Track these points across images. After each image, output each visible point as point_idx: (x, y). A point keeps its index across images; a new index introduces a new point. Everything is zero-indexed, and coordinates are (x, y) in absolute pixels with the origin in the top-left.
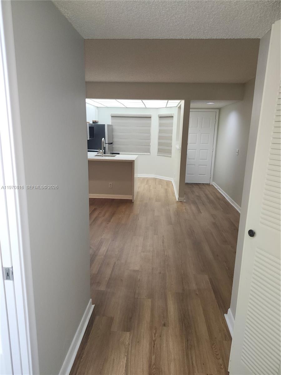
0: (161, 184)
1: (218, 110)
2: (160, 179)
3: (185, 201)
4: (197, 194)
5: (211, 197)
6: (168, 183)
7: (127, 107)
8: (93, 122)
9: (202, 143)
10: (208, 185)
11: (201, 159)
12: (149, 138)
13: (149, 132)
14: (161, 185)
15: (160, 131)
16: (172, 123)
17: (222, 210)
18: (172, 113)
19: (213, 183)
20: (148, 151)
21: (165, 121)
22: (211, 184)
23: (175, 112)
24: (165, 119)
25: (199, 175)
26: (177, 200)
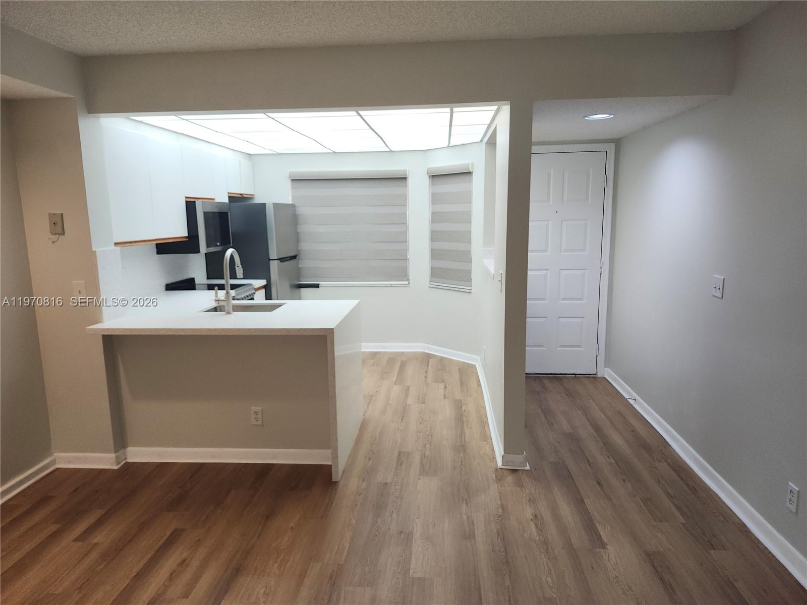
0: (443, 381)
1: (613, 146)
2: (442, 359)
3: (528, 468)
4: (566, 427)
5: (617, 439)
6: (466, 372)
7: (335, 152)
8: (230, 197)
9: (566, 251)
10: (592, 378)
11: (564, 299)
12: (402, 239)
13: (402, 221)
14: (442, 386)
15: (436, 217)
16: (469, 193)
17: (682, 519)
18: (467, 162)
19: (608, 373)
20: (402, 274)
21: (448, 187)
22: (599, 375)
23: (476, 160)
24: (448, 179)
25: (563, 346)
26: (500, 464)
